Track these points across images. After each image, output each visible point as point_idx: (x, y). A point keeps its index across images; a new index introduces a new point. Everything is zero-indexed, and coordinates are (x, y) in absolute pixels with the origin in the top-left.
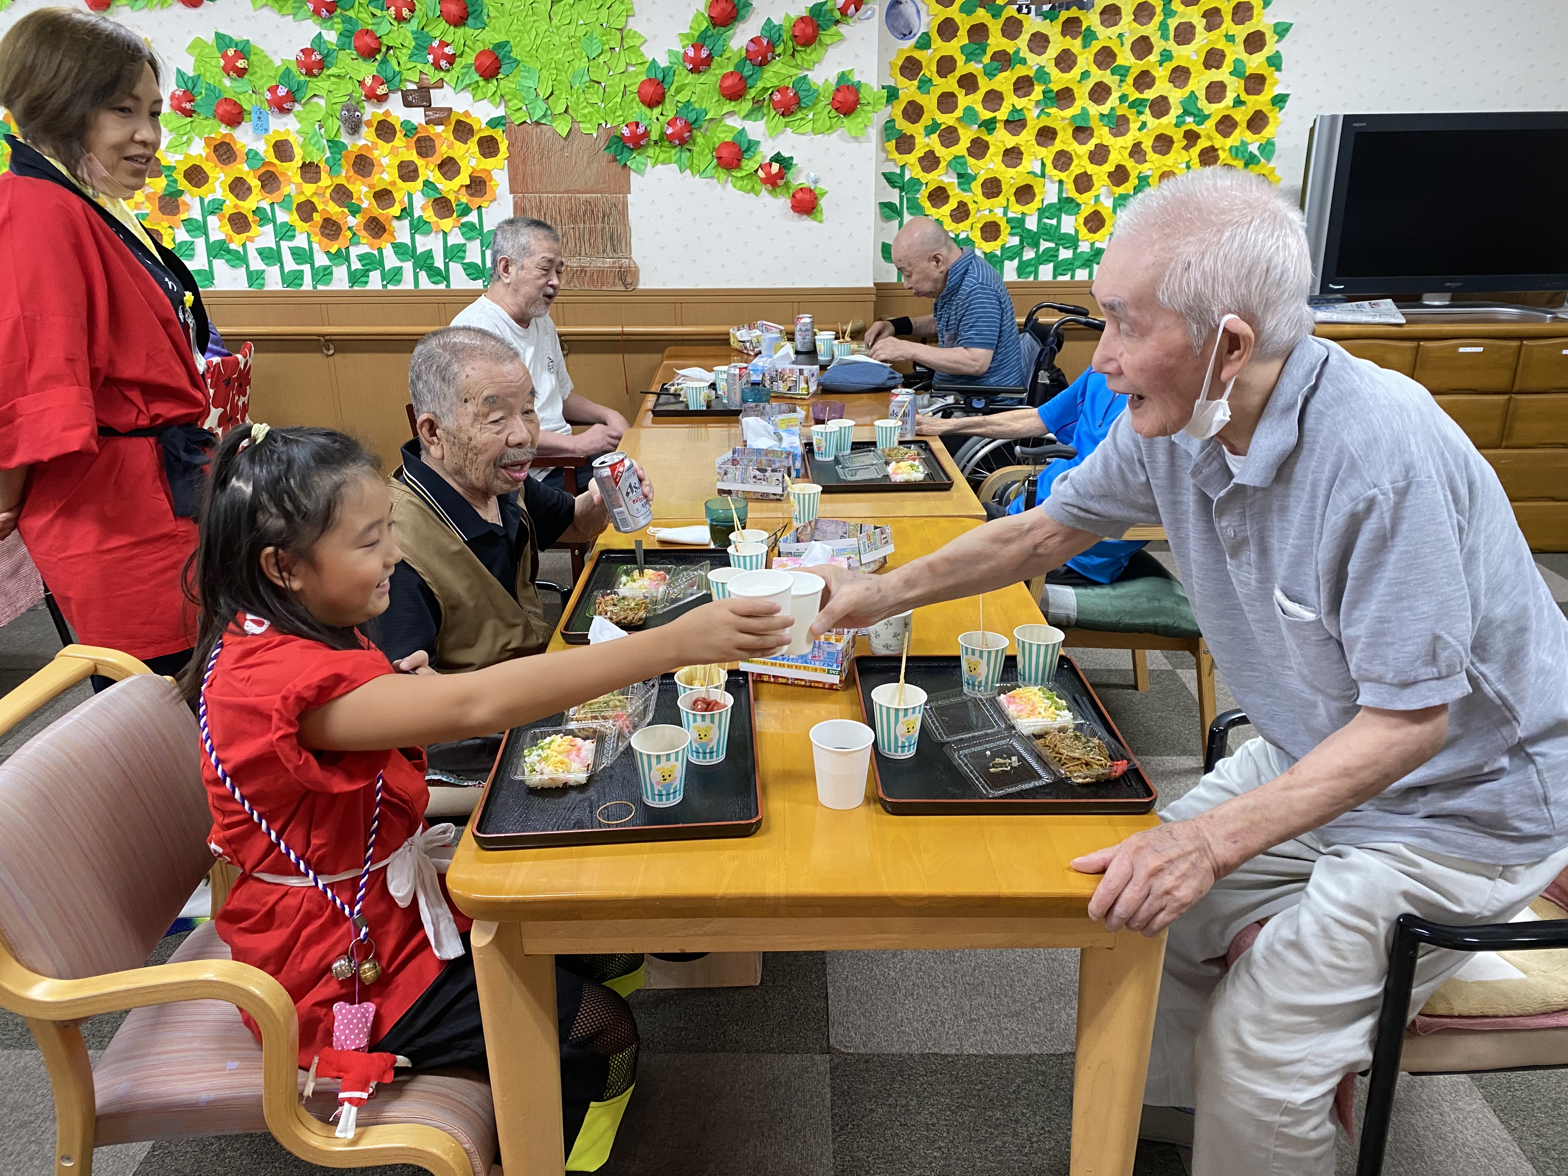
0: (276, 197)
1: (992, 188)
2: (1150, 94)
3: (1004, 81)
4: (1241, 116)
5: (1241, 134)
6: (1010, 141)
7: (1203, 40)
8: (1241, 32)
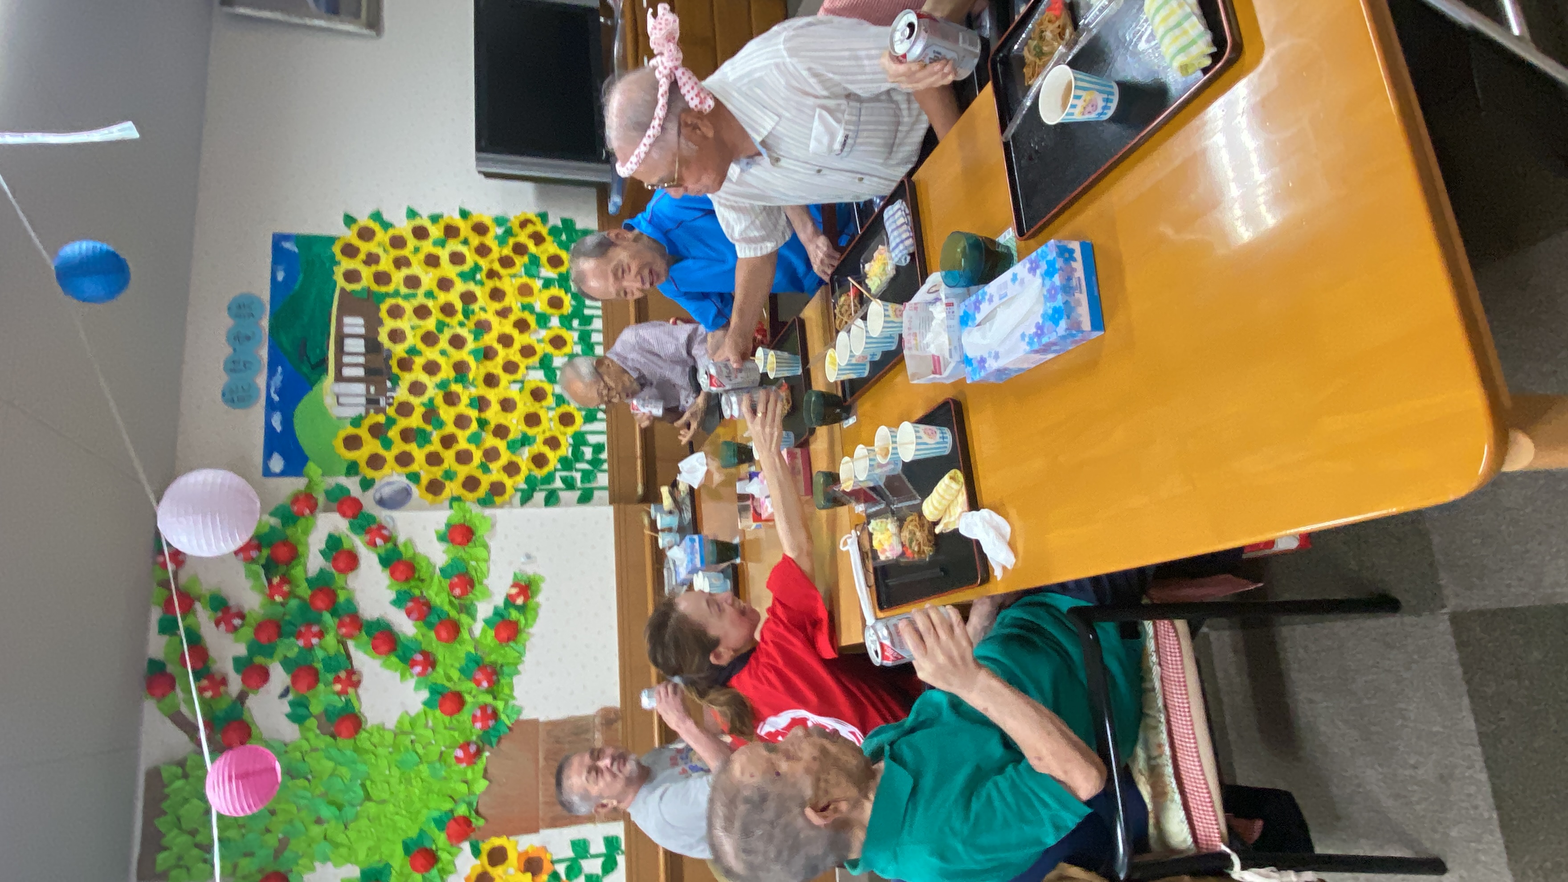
1: (532, 420)
2: (459, 305)
3: (447, 414)
4: (475, 241)
5: (490, 240)
6: (495, 407)
7: (417, 269)
8: (412, 242)
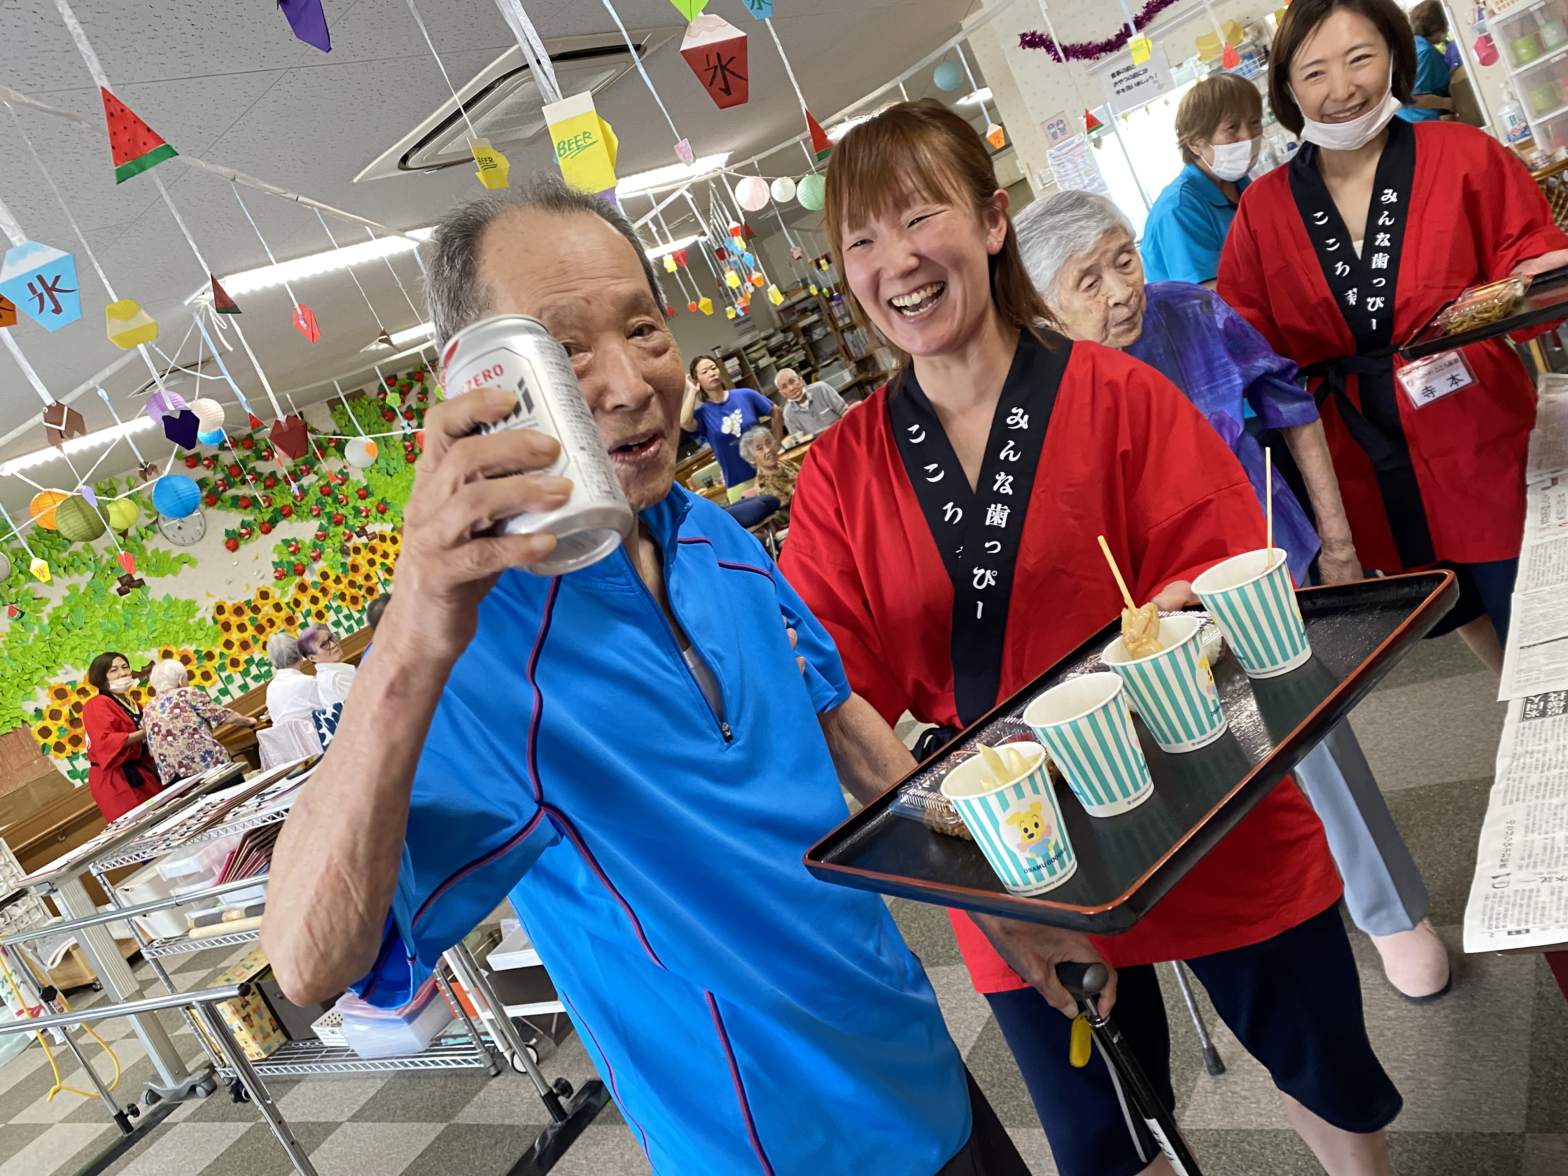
0: (330, 596)
